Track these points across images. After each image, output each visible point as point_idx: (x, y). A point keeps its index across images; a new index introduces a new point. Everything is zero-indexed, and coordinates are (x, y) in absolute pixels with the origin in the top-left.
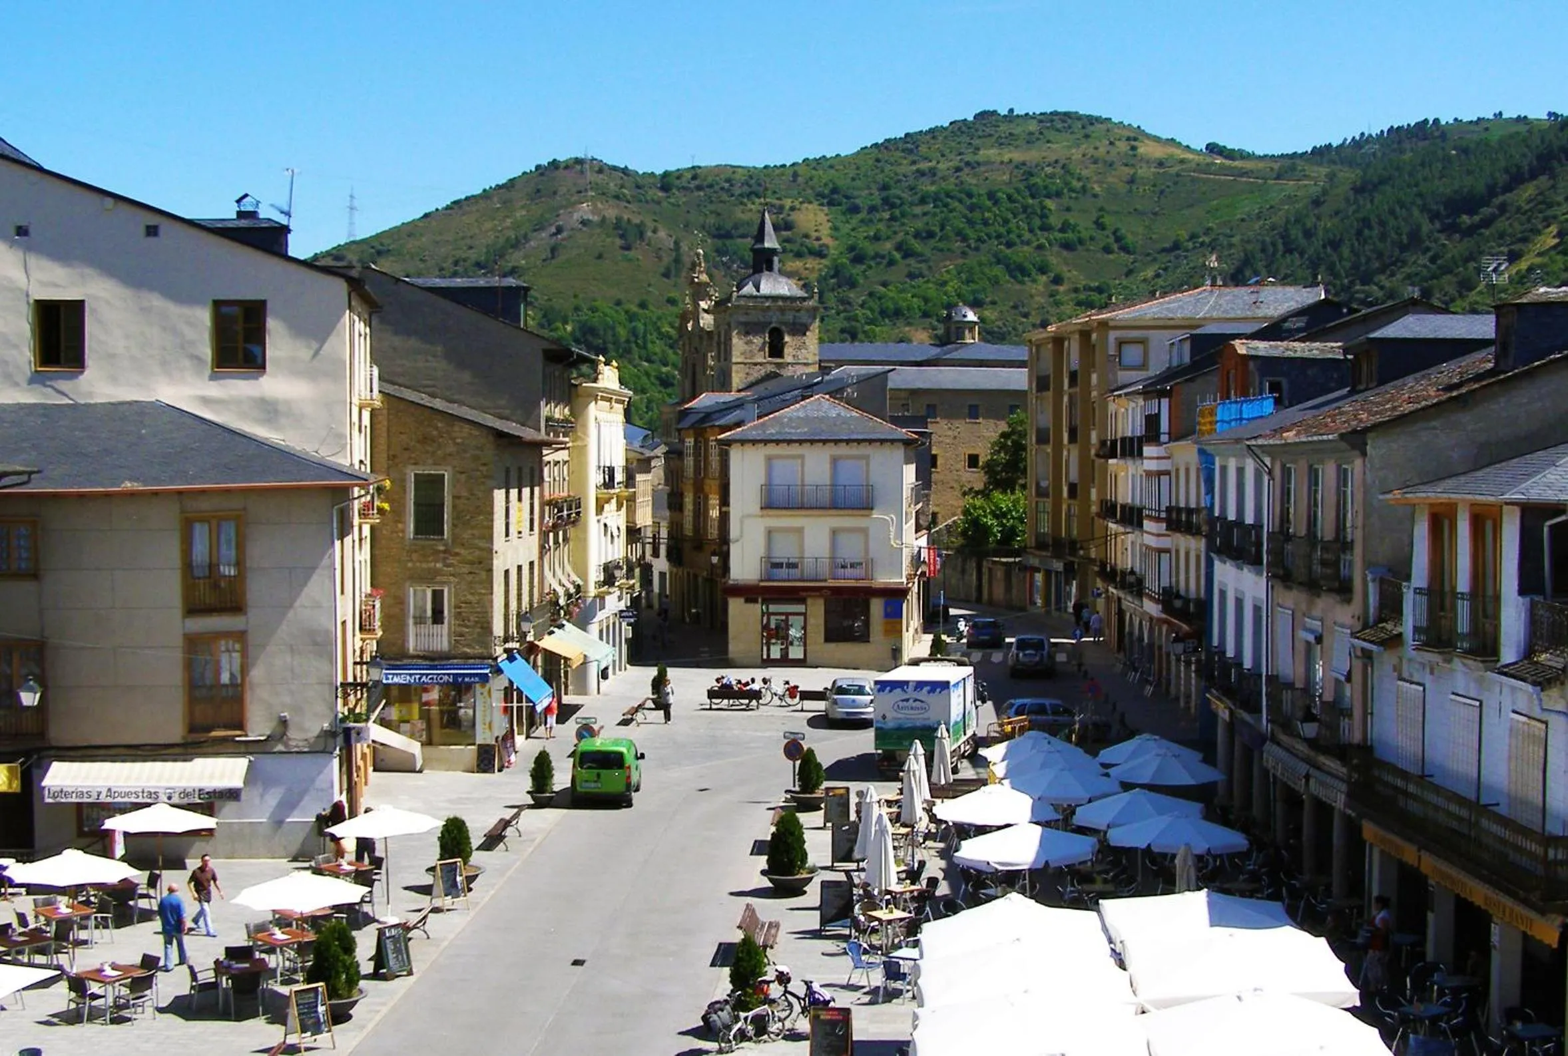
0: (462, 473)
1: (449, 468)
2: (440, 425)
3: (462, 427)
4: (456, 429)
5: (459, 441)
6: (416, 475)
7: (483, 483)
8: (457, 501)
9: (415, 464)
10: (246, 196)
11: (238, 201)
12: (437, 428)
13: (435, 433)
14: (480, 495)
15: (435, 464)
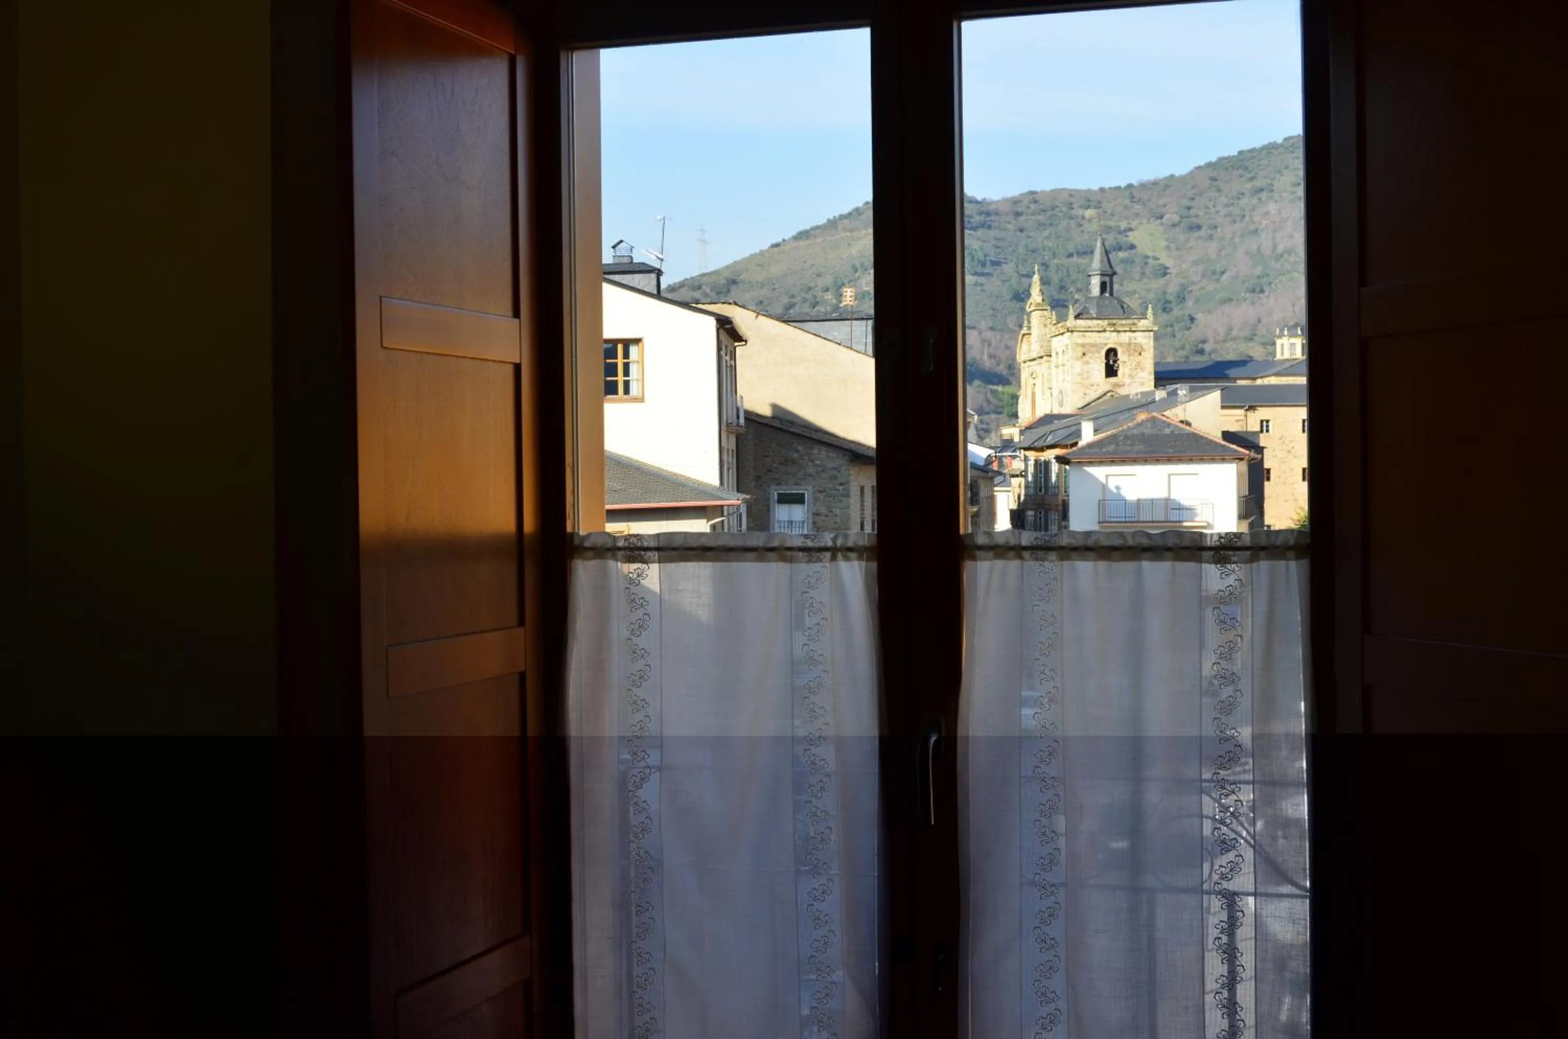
0: (820, 492)
1: (810, 488)
2: (800, 448)
3: (820, 450)
4: (815, 451)
5: (818, 462)
6: (779, 494)
7: (841, 501)
8: (818, 518)
9: (779, 484)
10: (622, 241)
11: (614, 247)
12: (798, 451)
13: (796, 455)
14: (838, 511)
15: (796, 484)
